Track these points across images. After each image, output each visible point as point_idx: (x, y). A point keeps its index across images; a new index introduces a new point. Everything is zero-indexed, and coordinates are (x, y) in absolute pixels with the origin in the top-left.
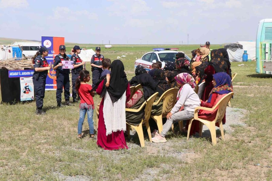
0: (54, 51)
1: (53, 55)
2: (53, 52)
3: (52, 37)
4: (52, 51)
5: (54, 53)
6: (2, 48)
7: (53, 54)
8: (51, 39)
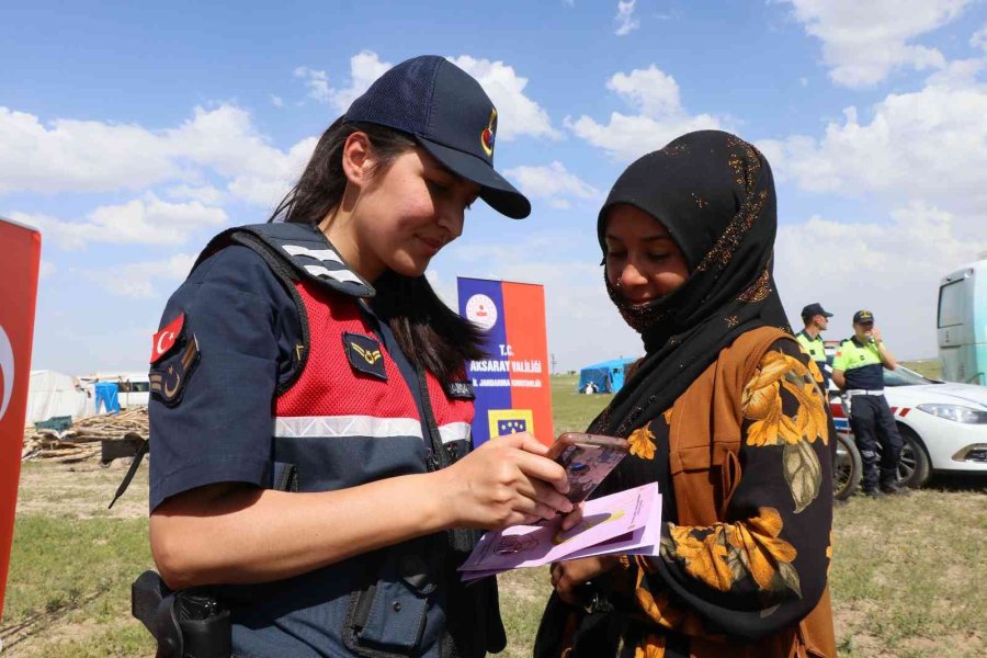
0: (509, 347)
1: (507, 363)
2: (505, 351)
3: (498, 283)
4: (502, 347)
5: (509, 353)
6: (77, 386)
7: (506, 358)
8: (492, 289)
